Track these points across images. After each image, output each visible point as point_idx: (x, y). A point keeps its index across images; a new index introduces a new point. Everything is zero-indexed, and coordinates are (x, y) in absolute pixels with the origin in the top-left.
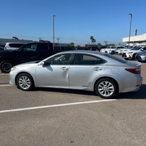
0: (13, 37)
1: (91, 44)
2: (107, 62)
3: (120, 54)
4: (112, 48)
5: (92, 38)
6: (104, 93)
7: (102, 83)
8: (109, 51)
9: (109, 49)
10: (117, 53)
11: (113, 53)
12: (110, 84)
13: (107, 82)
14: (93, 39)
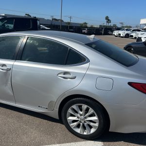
0: (26, 14)
1: (105, 25)
2: (89, 61)
3: (135, 38)
4: (127, 30)
5: (107, 18)
6: (78, 126)
7: (74, 107)
8: (122, 33)
9: (123, 32)
10: (132, 36)
11: (127, 36)
12: (91, 111)
13: (85, 107)
14: (109, 20)
